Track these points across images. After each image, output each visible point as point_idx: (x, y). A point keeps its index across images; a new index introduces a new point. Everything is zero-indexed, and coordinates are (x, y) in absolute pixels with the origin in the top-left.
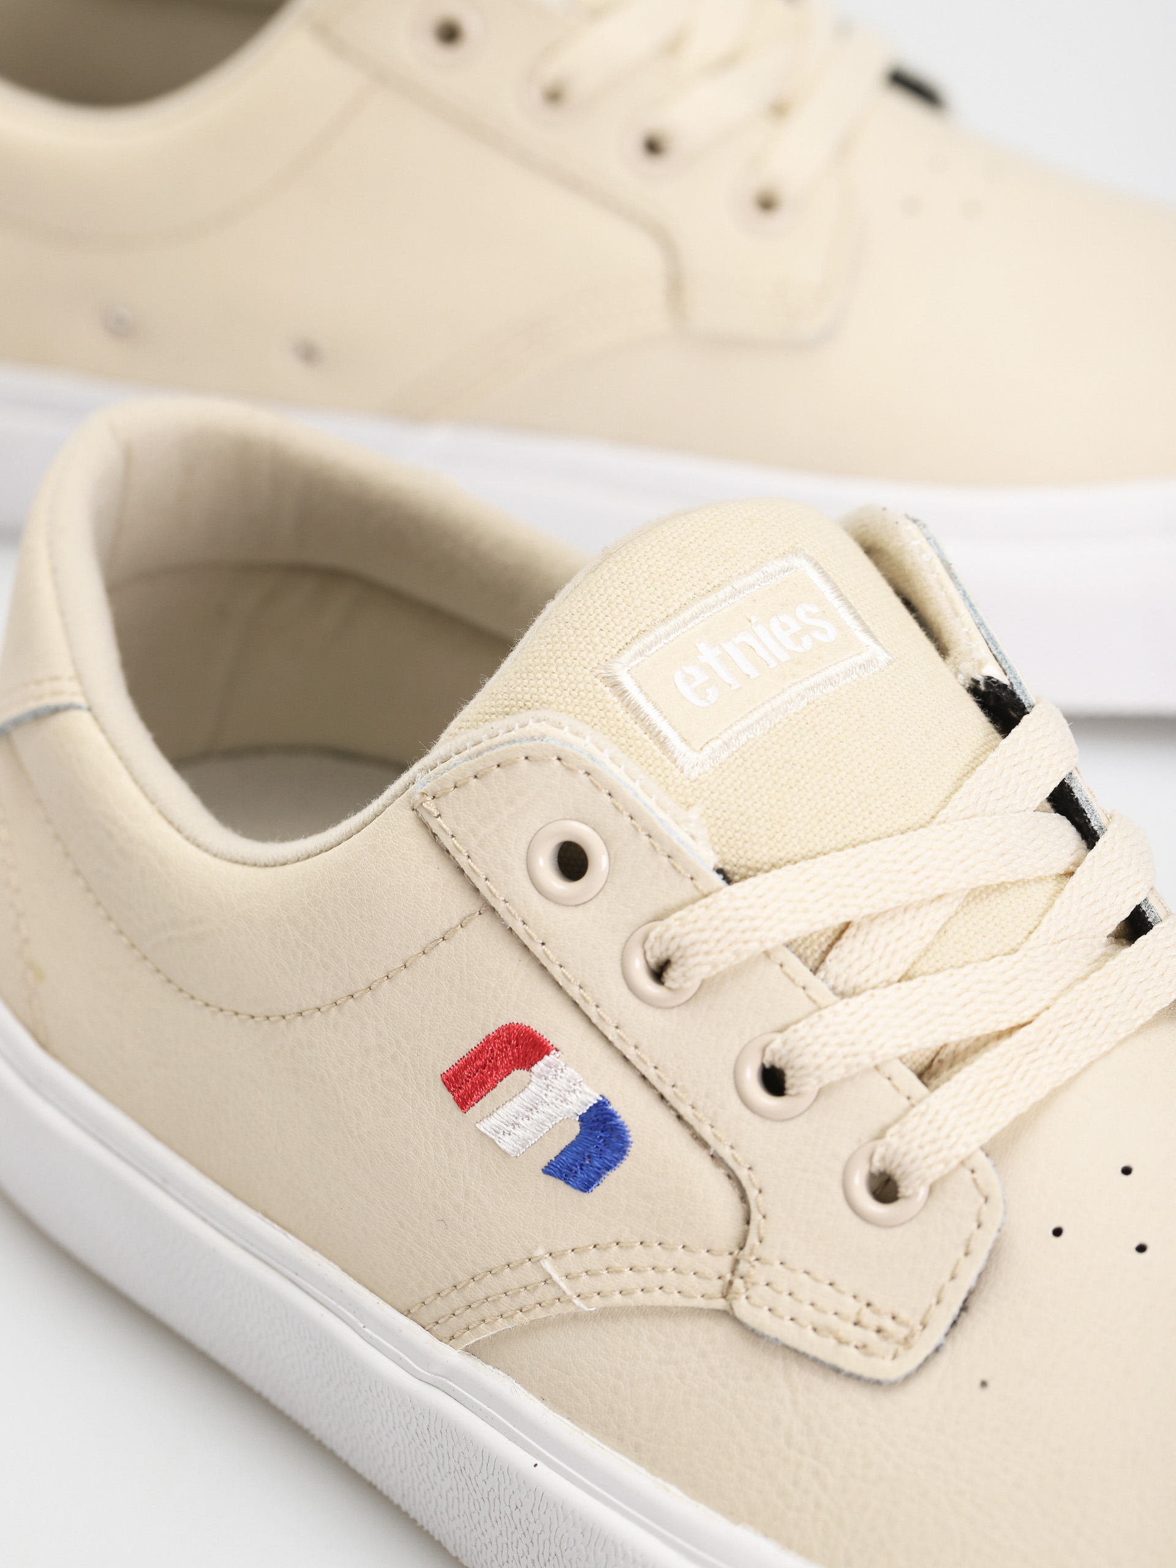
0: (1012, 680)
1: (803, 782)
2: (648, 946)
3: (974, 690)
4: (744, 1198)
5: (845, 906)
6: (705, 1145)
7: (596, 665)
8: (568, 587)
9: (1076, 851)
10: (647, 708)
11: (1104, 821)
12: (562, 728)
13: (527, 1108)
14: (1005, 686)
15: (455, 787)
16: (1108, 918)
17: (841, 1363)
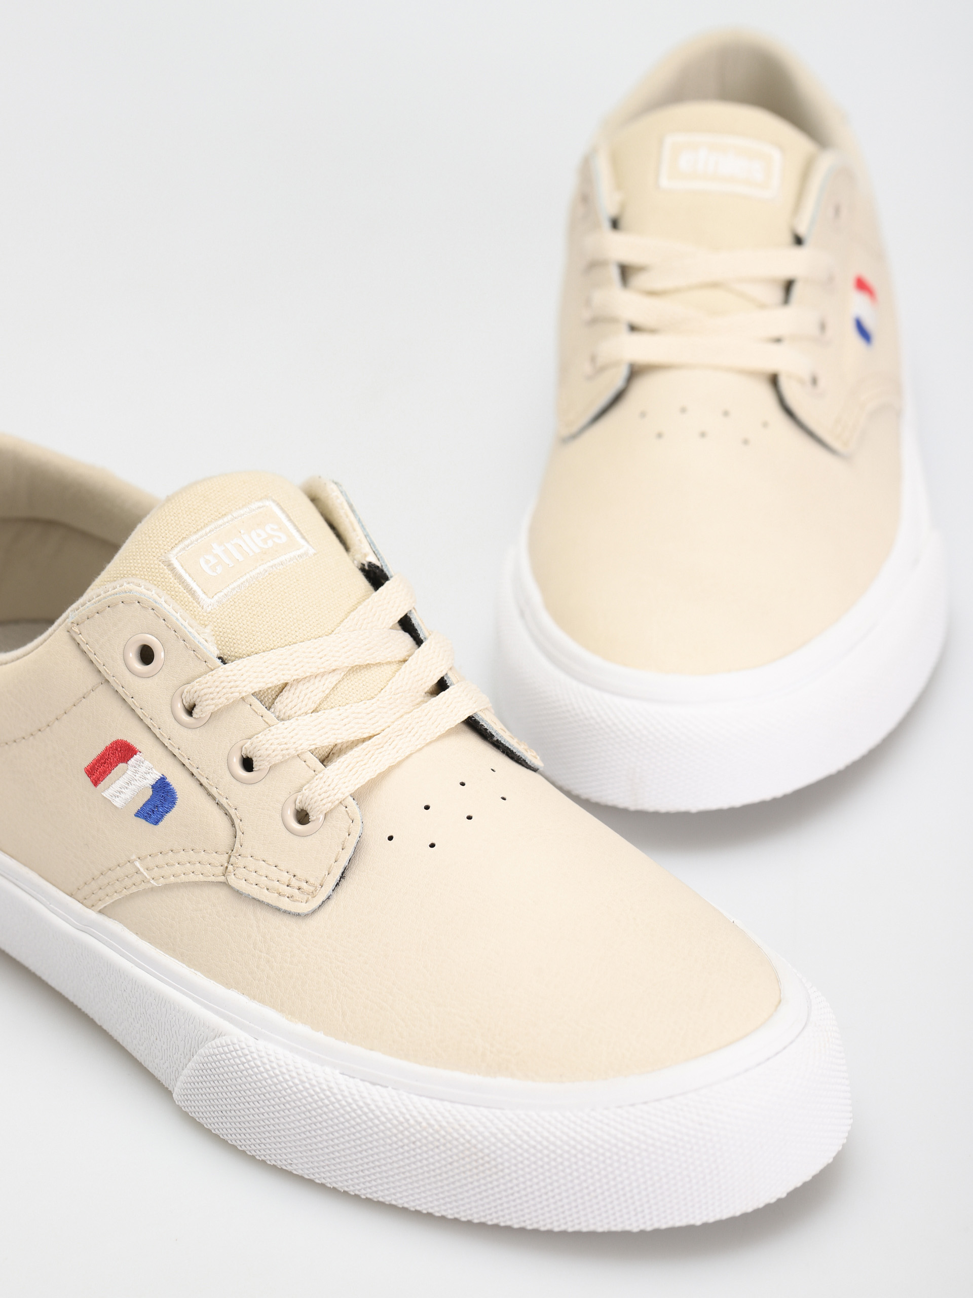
0: (383, 564)
1: (264, 613)
2: (183, 697)
3: (363, 570)
4: (233, 825)
5: (283, 675)
6: (214, 798)
7: (160, 555)
8: (148, 516)
9: (410, 650)
10: (186, 576)
11: (427, 634)
12: (141, 587)
13: (127, 783)
14: (378, 567)
15: (88, 618)
16: (425, 683)
17: (281, 906)
